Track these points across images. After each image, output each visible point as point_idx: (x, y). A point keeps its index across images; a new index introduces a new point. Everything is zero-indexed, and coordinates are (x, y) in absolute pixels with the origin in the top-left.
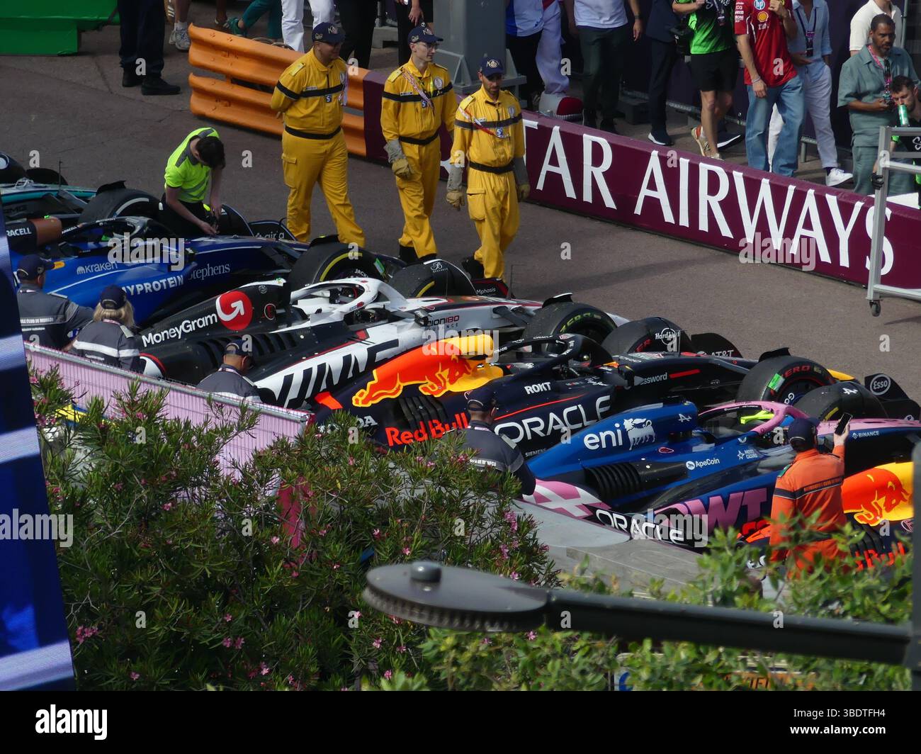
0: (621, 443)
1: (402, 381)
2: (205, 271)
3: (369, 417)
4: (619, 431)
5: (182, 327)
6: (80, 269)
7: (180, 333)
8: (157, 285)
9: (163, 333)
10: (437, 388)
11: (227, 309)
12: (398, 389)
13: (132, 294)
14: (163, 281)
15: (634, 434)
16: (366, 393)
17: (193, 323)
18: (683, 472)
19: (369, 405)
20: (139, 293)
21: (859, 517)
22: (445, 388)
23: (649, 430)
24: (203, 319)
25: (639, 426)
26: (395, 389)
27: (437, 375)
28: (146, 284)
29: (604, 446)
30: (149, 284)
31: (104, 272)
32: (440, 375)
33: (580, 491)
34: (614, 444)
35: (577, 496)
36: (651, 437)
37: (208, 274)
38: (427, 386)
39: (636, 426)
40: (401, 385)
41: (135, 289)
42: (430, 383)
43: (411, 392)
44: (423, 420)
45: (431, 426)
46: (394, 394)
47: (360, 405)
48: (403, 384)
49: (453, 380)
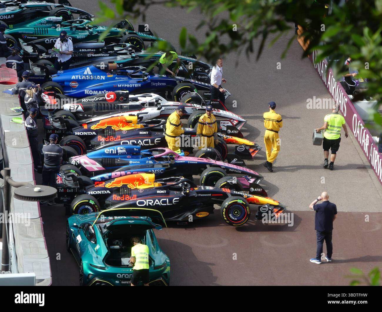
0: (115, 153)
1: (107, 124)
2: (157, 84)
3: (94, 132)
4: (115, 150)
5: (94, 99)
6: (117, 78)
7: (93, 100)
8: (131, 86)
9: (88, 100)
10: (117, 128)
11: (108, 96)
12: (105, 126)
13: (123, 87)
14: (134, 85)
15: (119, 151)
16: (96, 126)
17: (98, 98)
18: (128, 164)
19: (95, 129)
20: (125, 87)
21: (129, 186)
22: (120, 128)
23: (124, 151)
24: (100, 98)
25: (122, 149)
26: (104, 126)
27: (118, 125)
28: (128, 85)
29: (110, 153)
30: (129, 85)
31: (123, 79)
32: (119, 125)
33: (97, 163)
34: (113, 153)
35: (96, 164)
36: (125, 153)
37: (158, 84)
38: (114, 127)
39: (121, 149)
40: (106, 126)
41: (124, 86)
42: (116, 126)
43: (109, 128)
44: (109, 135)
45: (110, 137)
46: (104, 128)
47: (93, 129)
48: (107, 126)
49: (123, 127)
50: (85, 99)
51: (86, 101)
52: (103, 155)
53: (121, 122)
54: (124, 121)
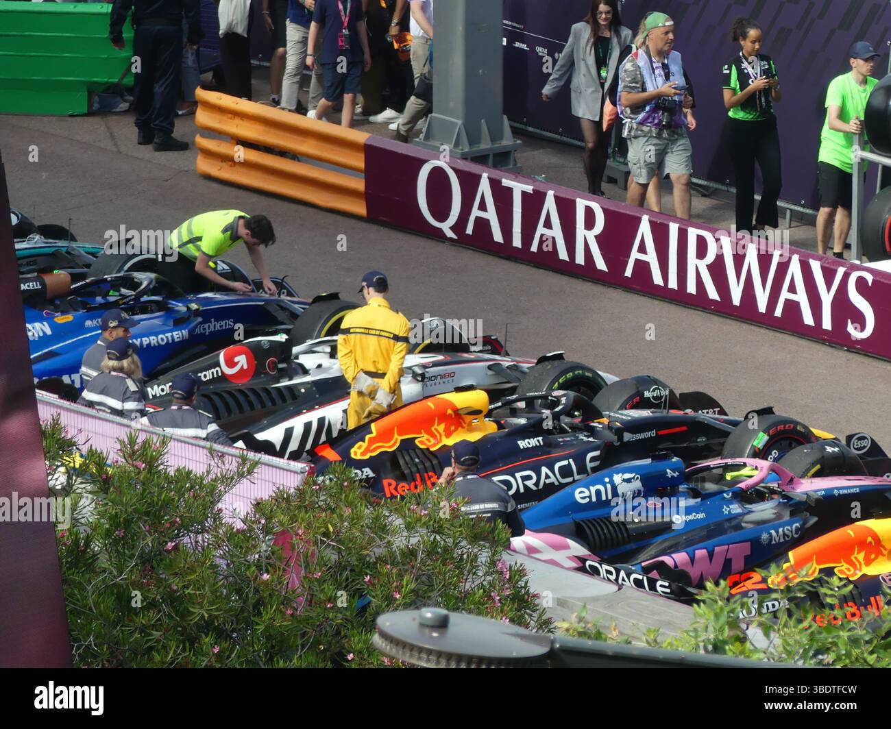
0: (610, 496)
1: (400, 434)
2: (209, 326)
3: (368, 470)
4: (609, 486)
6: (88, 323)
8: (162, 339)
9: (167, 386)
10: (433, 441)
11: (231, 364)
12: (395, 443)
13: (138, 347)
14: (169, 335)
15: (623, 489)
16: (365, 445)
17: (198, 375)
19: (367, 457)
21: (839, 571)
22: (440, 441)
23: (637, 485)
24: (207, 373)
25: (628, 481)
26: (392, 442)
27: (433, 429)
28: (151, 338)
29: (594, 499)
30: (154, 338)
32: (435, 429)
33: (571, 542)
34: (604, 498)
35: (567, 547)
36: (639, 490)
37: (212, 329)
38: (423, 439)
39: (625, 480)
40: (398, 438)
42: (427, 436)
43: (408, 445)
44: (419, 472)
45: (427, 478)
46: (391, 447)
47: (358, 457)
48: (400, 438)
49: (448, 434)
50: (156, 387)
51: (163, 390)
52: (574, 512)
53: (443, 417)
54: (449, 411)
